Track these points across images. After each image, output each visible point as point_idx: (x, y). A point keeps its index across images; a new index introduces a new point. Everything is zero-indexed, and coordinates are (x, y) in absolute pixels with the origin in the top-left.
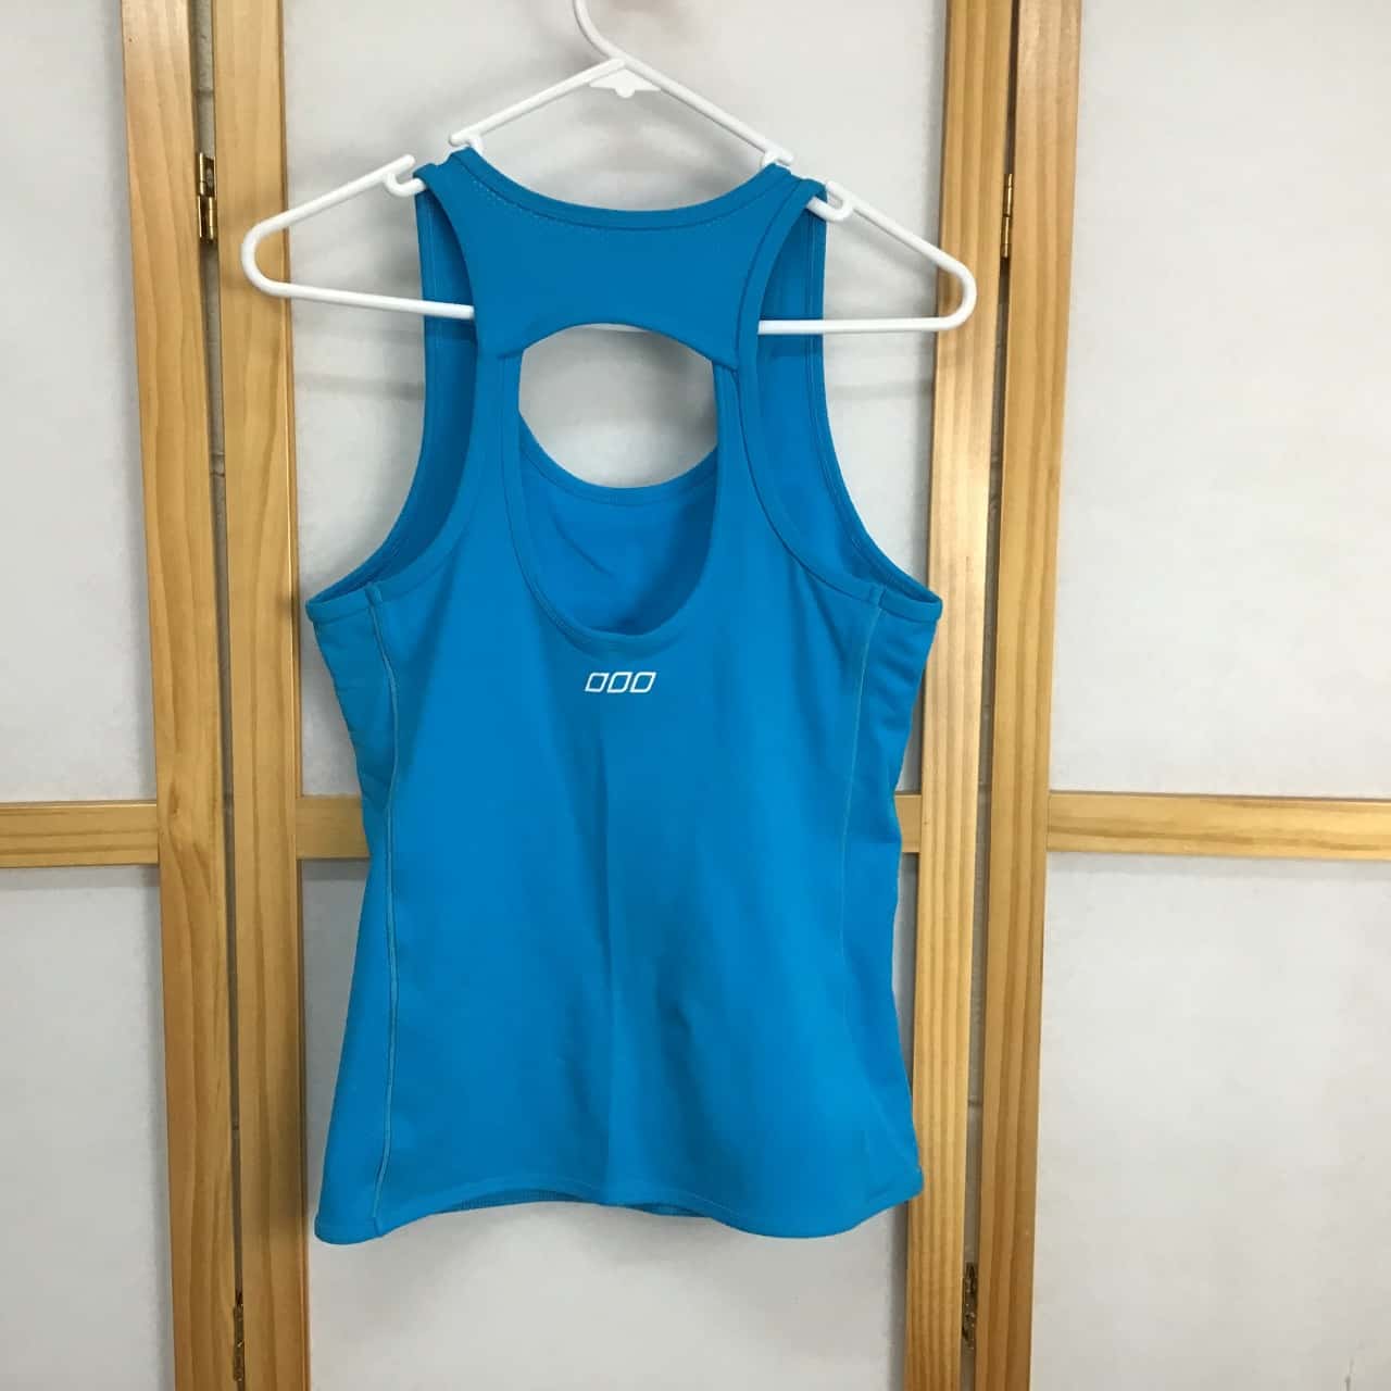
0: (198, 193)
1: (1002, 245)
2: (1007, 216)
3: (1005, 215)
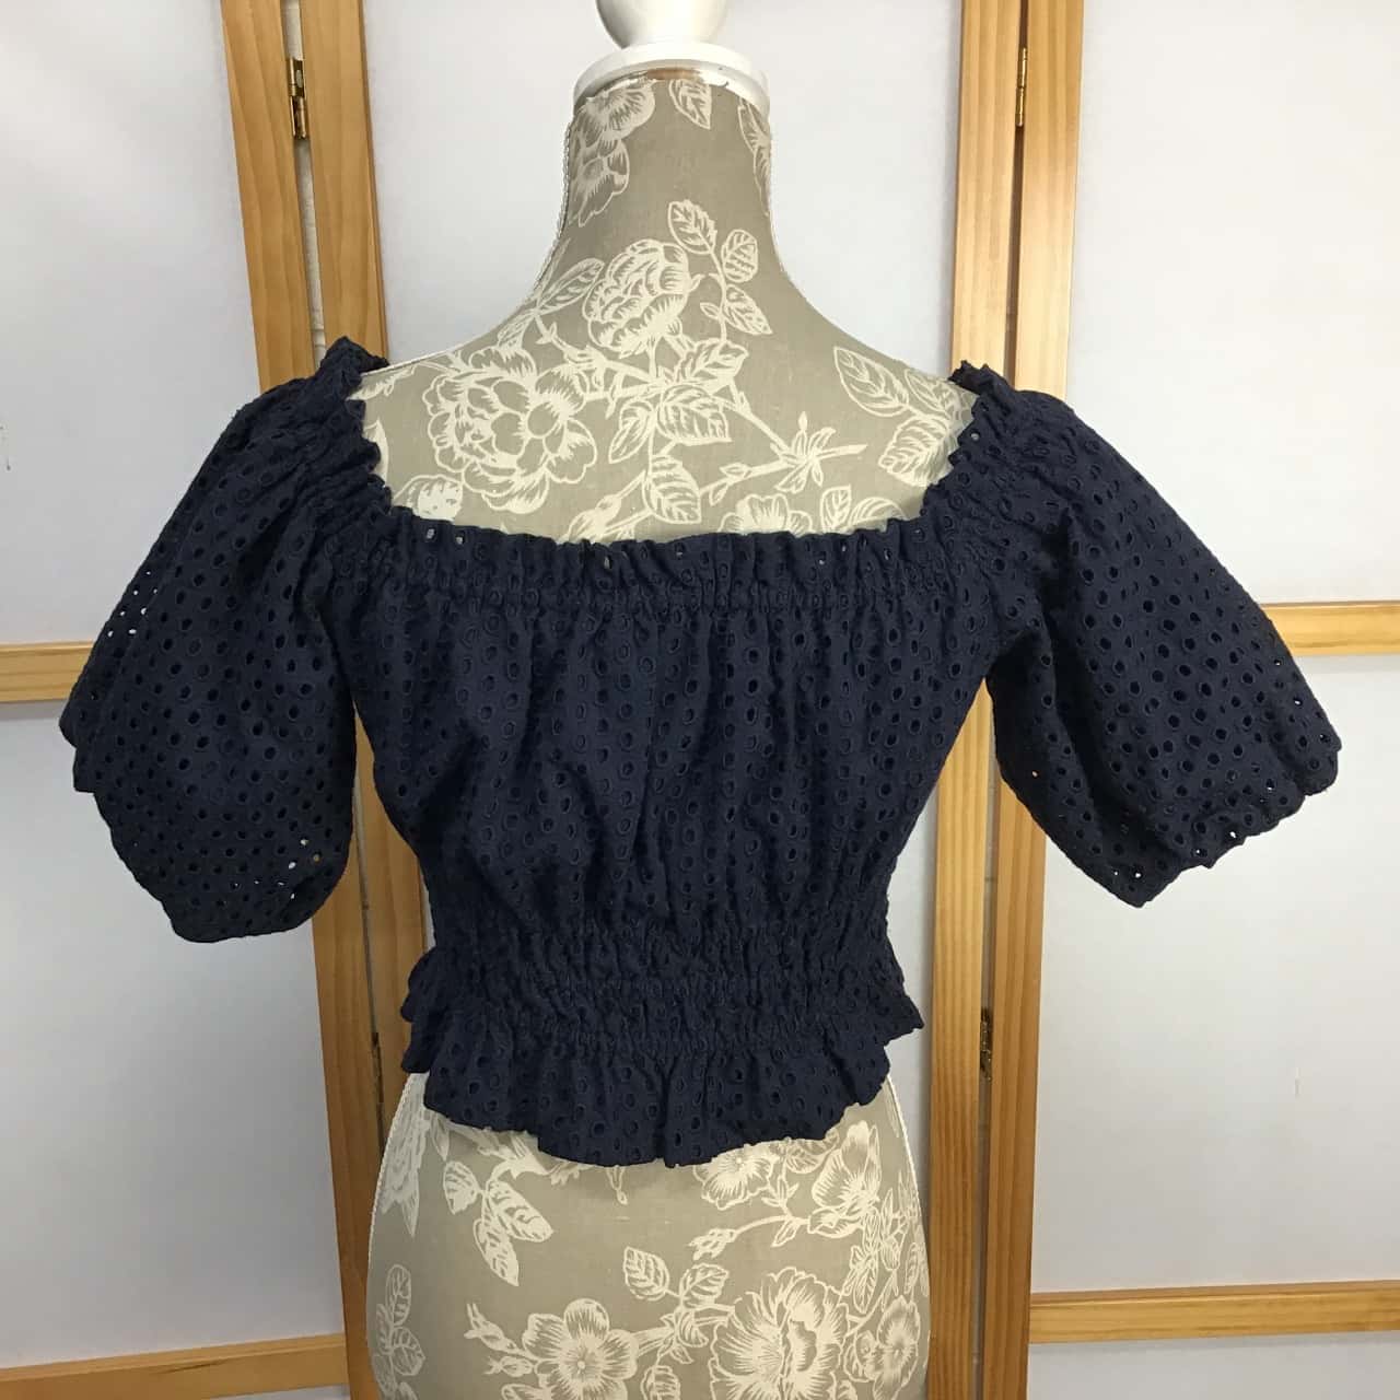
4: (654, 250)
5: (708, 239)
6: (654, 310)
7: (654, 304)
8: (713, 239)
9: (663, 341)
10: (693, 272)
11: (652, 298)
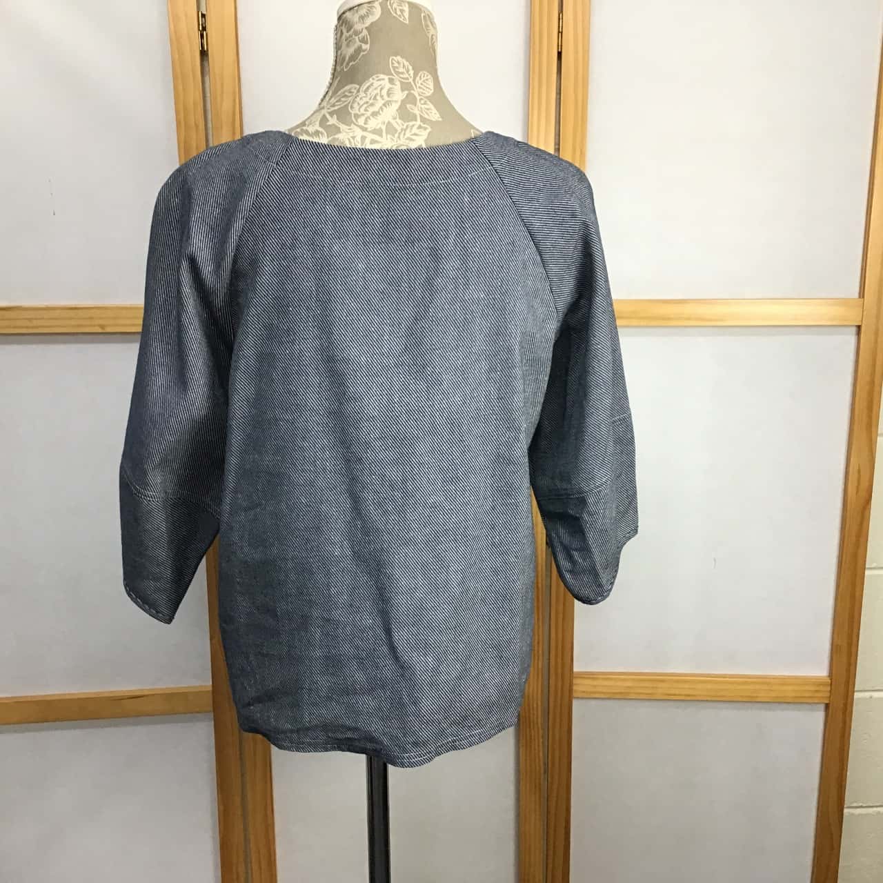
0: (199, 30)
1: (558, 46)
2: (560, 33)
3: (559, 32)
4: (383, 79)
5: (409, 75)
6: (384, 107)
7: (384, 105)
8: (412, 75)
9: (389, 122)
10: (403, 90)
11: (383, 102)
